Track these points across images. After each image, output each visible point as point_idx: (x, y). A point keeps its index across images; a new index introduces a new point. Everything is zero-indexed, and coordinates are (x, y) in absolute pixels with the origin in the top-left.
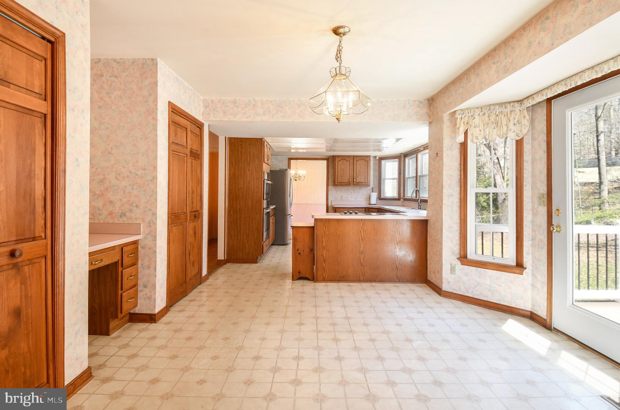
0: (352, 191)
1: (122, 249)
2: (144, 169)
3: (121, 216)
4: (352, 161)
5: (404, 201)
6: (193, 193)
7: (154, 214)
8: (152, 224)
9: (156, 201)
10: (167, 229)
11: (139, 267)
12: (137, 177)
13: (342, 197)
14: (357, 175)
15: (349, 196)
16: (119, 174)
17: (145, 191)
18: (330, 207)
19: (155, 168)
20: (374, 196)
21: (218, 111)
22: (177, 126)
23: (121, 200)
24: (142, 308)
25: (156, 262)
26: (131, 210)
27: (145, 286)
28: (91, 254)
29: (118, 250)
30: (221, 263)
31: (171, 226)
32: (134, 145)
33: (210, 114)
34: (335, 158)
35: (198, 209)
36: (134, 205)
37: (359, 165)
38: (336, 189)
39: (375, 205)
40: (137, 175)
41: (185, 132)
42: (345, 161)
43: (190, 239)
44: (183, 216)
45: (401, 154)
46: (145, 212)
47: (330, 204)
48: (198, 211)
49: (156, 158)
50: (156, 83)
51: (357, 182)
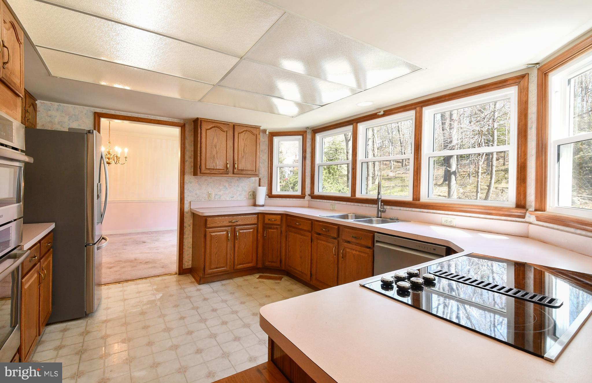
0: (227, 185)
4: (231, 133)
5: (312, 200)
13: (209, 195)
14: (240, 157)
15: (221, 193)
18: (187, 213)
20: (262, 192)
34: (201, 123)
37: (243, 139)
38: (198, 181)
39: (263, 206)
42: (218, 131)
45: (308, 128)
47: (186, 208)
51: (240, 168)
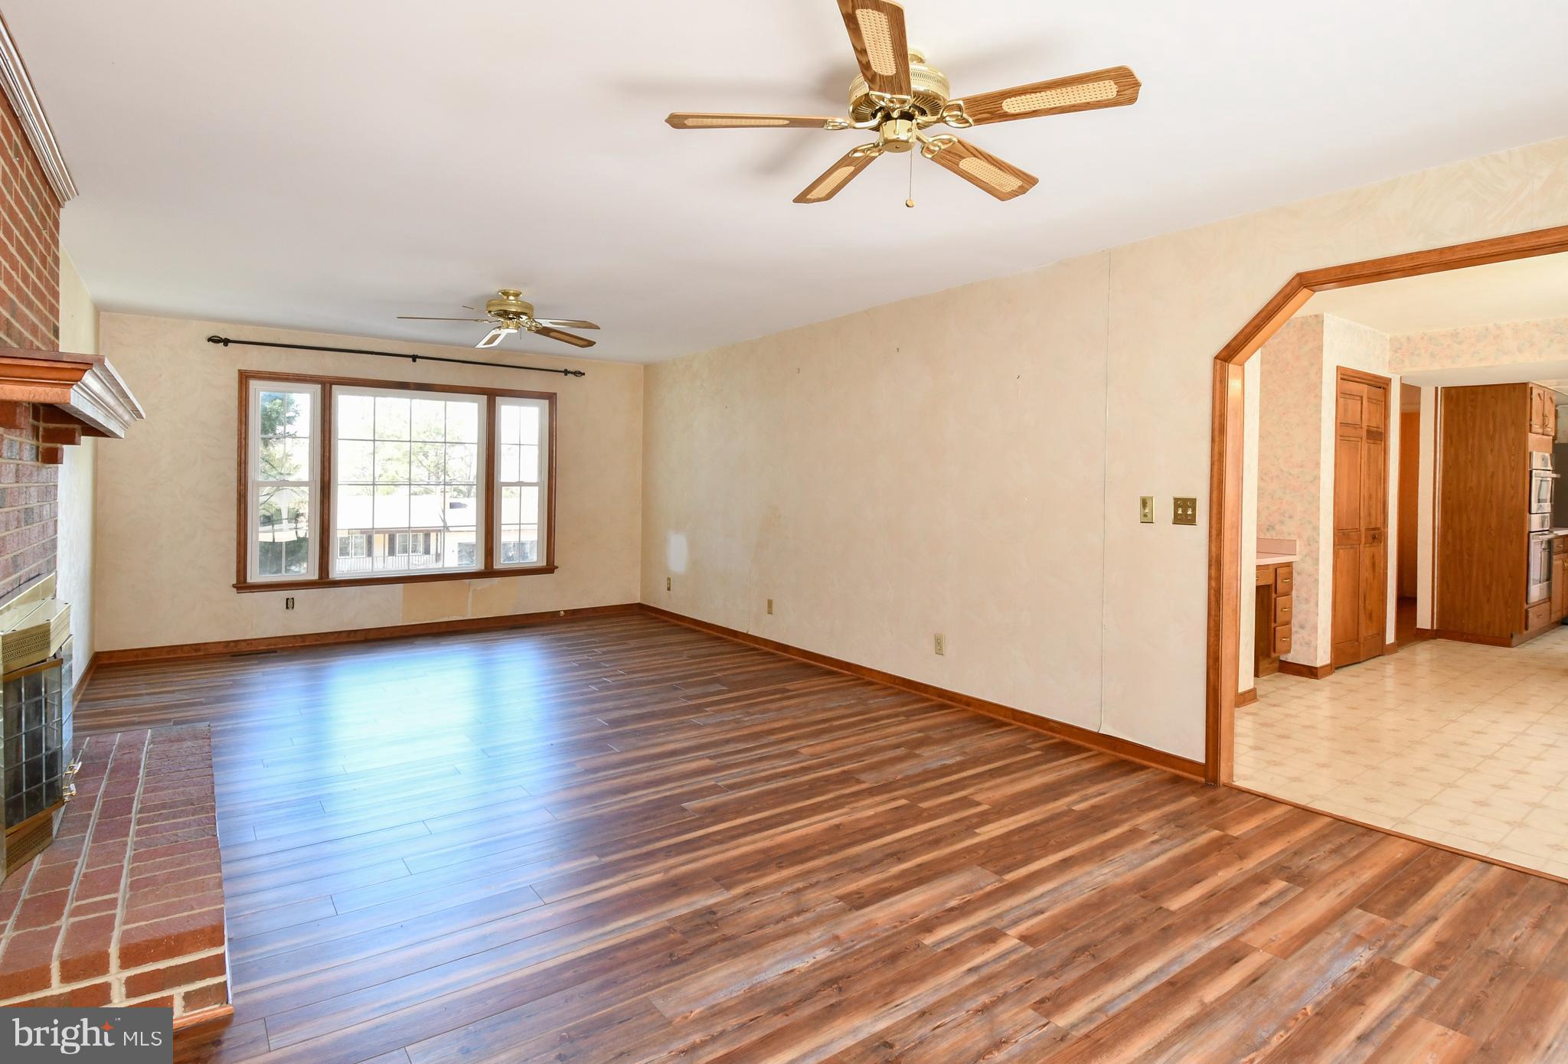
1: (1276, 570)
2: (1302, 466)
3: (1268, 530)
6: (1370, 497)
7: (1316, 528)
8: (1313, 542)
9: (1319, 510)
10: (1332, 551)
11: (1293, 599)
12: (1291, 477)
16: (1266, 474)
17: (1302, 496)
19: (1318, 465)
21: (1419, 355)
22: (1348, 397)
23: (1268, 508)
24: (1296, 655)
25: (1318, 594)
26: (1282, 522)
27: (1302, 627)
28: (1259, 567)
29: (1272, 570)
30: (1423, 635)
31: (1339, 547)
32: (1288, 434)
33: (1403, 361)
35: (1379, 526)
36: (1287, 514)
40: (1290, 474)
41: (1360, 402)
43: (1366, 574)
44: (1353, 535)
46: (1302, 524)
48: (1379, 529)
49: (1319, 451)
50: (1320, 348)
